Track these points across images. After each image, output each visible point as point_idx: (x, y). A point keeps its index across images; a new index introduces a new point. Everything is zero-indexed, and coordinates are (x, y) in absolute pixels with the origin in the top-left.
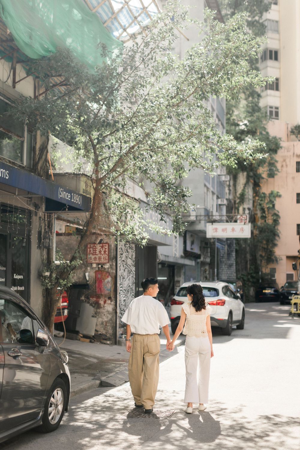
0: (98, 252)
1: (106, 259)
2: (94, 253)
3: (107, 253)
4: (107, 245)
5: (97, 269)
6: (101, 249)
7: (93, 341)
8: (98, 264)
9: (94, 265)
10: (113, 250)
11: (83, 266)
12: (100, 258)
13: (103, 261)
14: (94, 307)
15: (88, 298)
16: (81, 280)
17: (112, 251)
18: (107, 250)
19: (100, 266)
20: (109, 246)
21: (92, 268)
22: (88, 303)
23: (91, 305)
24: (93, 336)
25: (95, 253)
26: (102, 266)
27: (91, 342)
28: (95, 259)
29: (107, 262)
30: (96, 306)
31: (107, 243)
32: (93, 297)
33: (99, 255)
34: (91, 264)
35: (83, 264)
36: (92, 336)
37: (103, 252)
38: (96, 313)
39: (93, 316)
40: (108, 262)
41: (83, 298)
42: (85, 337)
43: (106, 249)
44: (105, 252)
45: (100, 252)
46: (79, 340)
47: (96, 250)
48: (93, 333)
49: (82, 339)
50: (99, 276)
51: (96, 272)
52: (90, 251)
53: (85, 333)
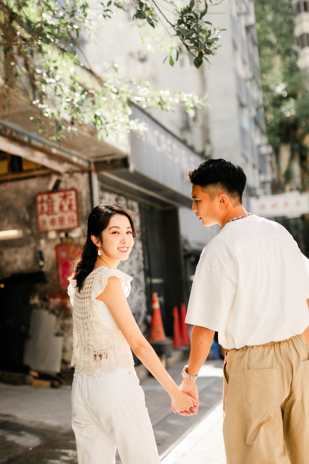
0: (56, 208)
1: (73, 221)
2: (51, 212)
3: (74, 207)
4: (73, 193)
5: (58, 242)
6: (63, 203)
7: (57, 383)
8: (59, 231)
9: (52, 235)
10: (86, 201)
11: (32, 239)
12: (62, 220)
13: (67, 224)
14: (58, 316)
15: (44, 299)
16: (30, 266)
17: (84, 203)
18: (74, 202)
19: (63, 235)
20: (78, 194)
21: (48, 241)
22: (47, 308)
23: (52, 312)
24: (59, 375)
25: (52, 210)
26: (67, 235)
27: (53, 386)
28: (53, 222)
29: (75, 224)
30: (62, 314)
31: (73, 189)
32: (54, 297)
33: (60, 215)
34: (46, 232)
35: (32, 234)
36: (54, 375)
37: (66, 208)
38: (63, 328)
39: (58, 335)
40: (78, 226)
41: (36, 300)
42: (44, 376)
43: (71, 200)
44: (70, 206)
45: (61, 207)
46: (30, 384)
47: (52, 206)
48: (57, 368)
49: (36, 382)
50: (63, 255)
51: (57, 248)
52: (42, 208)
53: (43, 368)
